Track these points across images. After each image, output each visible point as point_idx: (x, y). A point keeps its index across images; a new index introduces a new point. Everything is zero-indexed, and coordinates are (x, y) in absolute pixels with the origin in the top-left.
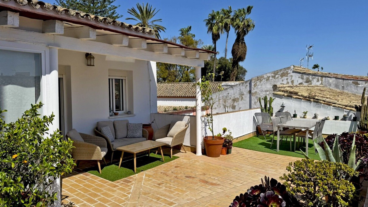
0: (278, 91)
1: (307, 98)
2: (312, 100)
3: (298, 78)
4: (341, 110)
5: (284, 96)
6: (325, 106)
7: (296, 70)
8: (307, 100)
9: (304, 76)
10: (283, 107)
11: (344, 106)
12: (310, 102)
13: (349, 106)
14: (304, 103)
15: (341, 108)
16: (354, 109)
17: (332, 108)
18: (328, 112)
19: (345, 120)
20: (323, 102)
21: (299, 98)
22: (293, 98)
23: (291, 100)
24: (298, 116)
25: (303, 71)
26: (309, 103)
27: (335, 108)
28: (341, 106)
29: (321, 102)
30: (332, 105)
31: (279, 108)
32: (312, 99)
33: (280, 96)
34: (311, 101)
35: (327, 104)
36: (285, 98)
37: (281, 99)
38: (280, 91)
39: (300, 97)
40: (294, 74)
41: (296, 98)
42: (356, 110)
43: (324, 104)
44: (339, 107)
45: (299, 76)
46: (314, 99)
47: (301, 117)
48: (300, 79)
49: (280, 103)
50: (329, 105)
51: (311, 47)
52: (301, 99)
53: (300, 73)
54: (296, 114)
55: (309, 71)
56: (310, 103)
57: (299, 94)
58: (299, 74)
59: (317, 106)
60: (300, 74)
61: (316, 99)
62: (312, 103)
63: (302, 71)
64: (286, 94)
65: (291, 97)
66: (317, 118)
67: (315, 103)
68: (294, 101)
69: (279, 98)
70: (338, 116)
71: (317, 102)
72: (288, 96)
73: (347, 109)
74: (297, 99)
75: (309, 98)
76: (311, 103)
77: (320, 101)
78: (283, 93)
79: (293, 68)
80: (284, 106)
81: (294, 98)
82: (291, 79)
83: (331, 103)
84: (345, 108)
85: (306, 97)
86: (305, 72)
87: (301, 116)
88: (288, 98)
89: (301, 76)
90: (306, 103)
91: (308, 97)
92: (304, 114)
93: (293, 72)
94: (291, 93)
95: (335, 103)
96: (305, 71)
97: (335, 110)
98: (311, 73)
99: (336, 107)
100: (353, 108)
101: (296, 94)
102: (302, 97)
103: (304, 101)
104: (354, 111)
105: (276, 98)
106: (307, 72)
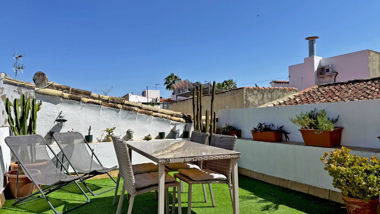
0: (48, 87)
1: (110, 103)
2: (119, 106)
3: (12, 92)
4: (166, 122)
5: (63, 98)
6: (142, 116)
7: (9, 80)
8: (111, 106)
9: (22, 90)
10: (61, 121)
11: (169, 115)
12: (116, 110)
13: (176, 115)
14: (104, 112)
15: (166, 118)
16: (182, 119)
17: (154, 120)
18: (147, 126)
19: (175, 138)
20: (139, 110)
21: (96, 103)
22: (83, 102)
23: (79, 107)
24: (94, 140)
25: (21, 82)
26: (114, 112)
27: (158, 120)
28: (166, 116)
29: (136, 109)
30: (153, 115)
31: (51, 124)
32: (119, 104)
33: (54, 100)
34: (117, 108)
35: (146, 114)
36: (64, 102)
37: (56, 104)
38: (51, 86)
39: (97, 101)
40: (6, 86)
41: (89, 102)
42: (184, 121)
43: (141, 112)
44: (163, 117)
45: (14, 89)
46: (122, 104)
47: (100, 141)
48: (17, 94)
49: (53, 114)
50: (149, 114)
51: (20, 56)
52: (99, 104)
53: (15, 85)
54: (92, 136)
55: (29, 84)
56: (116, 112)
57: (93, 94)
58: (14, 87)
59: (130, 116)
60: (17, 87)
61: (126, 105)
62: (120, 112)
63: (19, 82)
64: (66, 95)
65: (79, 100)
66: (132, 138)
67: (126, 112)
68: (84, 109)
69: (49, 103)
70: (165, 133)
71: (129, 110)
72: (71, 98)
73: (174, 120)
74: (91, 105)
75: (113, 102)
76: (118, 112)
77: (133, 108)
78: (59, 92)
79: (4, 77)
80: (65, 119)
81: (85, 103)
82: (2, 93)
83: (151, 112)
84: (171, 119)
85: (107, 101)
86: (23, 84)
87: (99, 138)
88: (70, 103)
89: (18, 89)
90: (108, 111)
91: (112, 100)
92: (107, 133)
93: (5, 83)
94: (77, 92)
95: (157, 110)
96: (23, 82)
97: (158, 123)
98: (33, 87)
99: (159, 117)
100: (180, 117)
101: (88, 94)
102: (100, 102)
103: (106, 109)
104: (182, 122)
105: (43, 103)
106: (26, 84)
